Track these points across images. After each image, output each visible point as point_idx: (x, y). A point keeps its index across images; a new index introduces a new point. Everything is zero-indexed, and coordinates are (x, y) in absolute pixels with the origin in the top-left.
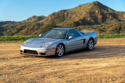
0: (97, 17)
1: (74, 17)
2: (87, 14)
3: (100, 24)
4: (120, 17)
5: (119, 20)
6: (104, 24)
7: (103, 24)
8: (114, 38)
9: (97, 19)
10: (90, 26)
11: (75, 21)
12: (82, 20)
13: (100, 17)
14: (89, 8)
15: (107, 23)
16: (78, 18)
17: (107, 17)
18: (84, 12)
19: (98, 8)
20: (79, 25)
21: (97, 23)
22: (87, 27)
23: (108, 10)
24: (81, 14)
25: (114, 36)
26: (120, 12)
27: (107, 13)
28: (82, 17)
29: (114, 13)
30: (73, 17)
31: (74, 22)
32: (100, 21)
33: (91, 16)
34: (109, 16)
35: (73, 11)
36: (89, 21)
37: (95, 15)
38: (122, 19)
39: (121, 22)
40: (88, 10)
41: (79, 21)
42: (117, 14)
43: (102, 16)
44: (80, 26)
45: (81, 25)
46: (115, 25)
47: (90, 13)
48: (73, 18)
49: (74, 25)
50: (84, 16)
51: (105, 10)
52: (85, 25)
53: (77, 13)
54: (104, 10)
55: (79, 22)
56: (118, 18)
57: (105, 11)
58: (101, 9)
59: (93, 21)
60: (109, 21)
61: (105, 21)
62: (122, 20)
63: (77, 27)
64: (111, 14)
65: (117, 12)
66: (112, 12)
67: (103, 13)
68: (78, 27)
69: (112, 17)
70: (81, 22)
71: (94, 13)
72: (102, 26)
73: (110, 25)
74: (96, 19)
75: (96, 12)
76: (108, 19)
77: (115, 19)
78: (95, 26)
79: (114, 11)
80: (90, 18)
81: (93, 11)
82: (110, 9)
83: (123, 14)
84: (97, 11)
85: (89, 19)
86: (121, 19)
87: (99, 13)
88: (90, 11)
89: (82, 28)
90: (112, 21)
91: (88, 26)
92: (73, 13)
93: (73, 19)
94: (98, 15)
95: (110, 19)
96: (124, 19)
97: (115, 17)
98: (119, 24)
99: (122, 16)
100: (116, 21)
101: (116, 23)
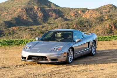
0: (37, 15)
1: (5, 15)
2: (23, 10)
3: (40, 24)
4: (66, 14)
5: (66, 20)
6: (46, 24)
7: (44, 25)
8: (101, 40)
9: (37, 17)
10: (27, 27)
11: (5, 20)
12: (15, 19)
13: (40, 14)
14: (25, 2)
15: (50, 23)
16: (10, 17)
17: (49, 15)
18: (19, 7)
19: (37, 3)
20: (12, 26)
21: (36, 23)
22: (23, 29)
23: (50, 6)
24: (15, 11)
25: (100, 39)
26: (66, 8)
27: (49, 9)
28: (15, 15)
29: (59, 10)
30: (3, 14)
31: (5, 22)
32: (40, 20)
33: (28, 14)
34: (53, 13)
35: (3, 7)
36: (26, 21)
37: (34, 13)
38: (69, 18)
39: (68, 22)
40: (23, 6)
41: (12, 20)
42: (63, 11)
43: (43, 14)
44: (14, 28)
45: (15, 26)
46: (61, 25)
47: (26, 10)
48: (3, 16)
49: (5, 25)
50: (18, 13)
51: (47, 5)
52: (20, 25)
53: (9, 10)
54: (45, 5)
55: (12, 22)
56: (64, 16)
57: (46, 7)
58: (41, 4)
59: (30, 20)
60: (52, 20)
61: (48, 20)
62: (69, 19)
63: (9, 29)
64: (55, 11)
65: (62, 8)
66: (56, 9)
67: (45, 10)
68: (11, 29)
69: (56, 14)
70: (14, 22)
71: (32, 9)
72: (43, 27)
73: (55, 26)
74: (34, 17)
75: (34, 8)
76: (50, 18)
77: (60, 18)
78: (35, 27)
79: (58, 6)
80: (27, 17)
81: (30, 7)
82: (53, 4)
83: (70, 11)
84: (36, 7)
85: (25, 18)
86: (67, 18)
87: (39, 10)
88: (26, 7)
89: (17, 30)
90: (56, 20)
91: (25, 27)
92: (3, 9)
93: (3, 18)
94: (37, 12)
95: (54, 18)
96: (71, 18)
97: (60, 15)
98: (67, 24)
99: (69, 14)
100: (62, 20)
101: (61, 22)
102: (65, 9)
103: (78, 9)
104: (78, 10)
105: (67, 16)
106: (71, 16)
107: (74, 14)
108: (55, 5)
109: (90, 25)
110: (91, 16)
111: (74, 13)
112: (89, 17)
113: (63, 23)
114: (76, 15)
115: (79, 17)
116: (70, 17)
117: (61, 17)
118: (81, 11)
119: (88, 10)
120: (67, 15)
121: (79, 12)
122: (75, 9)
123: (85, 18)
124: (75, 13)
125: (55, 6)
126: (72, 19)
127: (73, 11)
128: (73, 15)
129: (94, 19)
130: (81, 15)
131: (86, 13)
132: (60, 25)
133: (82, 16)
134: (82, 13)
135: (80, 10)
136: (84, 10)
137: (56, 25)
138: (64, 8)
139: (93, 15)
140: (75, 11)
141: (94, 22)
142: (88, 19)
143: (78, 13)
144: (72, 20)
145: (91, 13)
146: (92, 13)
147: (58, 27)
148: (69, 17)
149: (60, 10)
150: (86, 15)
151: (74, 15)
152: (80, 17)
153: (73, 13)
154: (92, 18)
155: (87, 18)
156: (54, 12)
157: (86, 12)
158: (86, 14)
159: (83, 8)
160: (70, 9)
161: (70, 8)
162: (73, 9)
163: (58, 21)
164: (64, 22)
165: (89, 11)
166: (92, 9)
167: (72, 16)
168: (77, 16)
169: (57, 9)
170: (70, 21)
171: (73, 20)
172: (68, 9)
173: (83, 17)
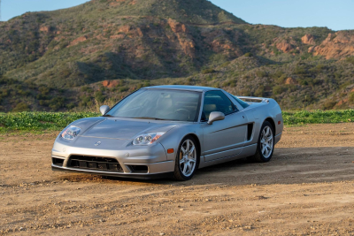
0: (174, 45)
1: (80, 44)
2: (133, 31)
3: (185, 74)
4: (263, 46)
5: (263, 62)
6: (202, 75)
7: (195, 75)
9: (175, 52)
13: (184, 44)
14: (142, 7)
15: (213, 71)
16: (94, 50)
17: (211, 46)
18: (122, 22)
19: (178, 10)
21: (173, 69)
23: (215, 20)
24: (109, 33)
27: (214, 30)
28: (111, 45)
29: (242, 31)
30: (75, 43)
32: (184, 60)
33: (147, 41)
34: (223, 42)
37: (166, 39)
38: (272, 56)
39: (268, 69)
40: (136, 18)
41: (100, 61)
42: (253, 35)
43: (194, 42)
46: (247, 77)
47: (145, 30)
51: (207, 17)
54: (199, 17)
55: (101, 65)
56: (258, 49)
57: (204, 21)
58: (188, 13)
59: (156, 61)
60: (221, 61)
61: (207, 61)
62: (272, 59)
64: (229, 34)
65: (252, 27)
66: (232, 28)
67: (199, 32)
68: (96, 86)
69: (234, 45)
71: (160, 28)
72: (192, 82)
73: (227, 80)
74: (167, 53)
75: (169, 26)
76: (216, 56)
77: (244, 57)
79: (239, 21)
80: (146, 50)
81: (157, 21)
82: (226, 13)
83: (277, 37)
84: (172, 23)
85: (139, 53)
86: (267, 56)
87: (181, 31)
88: (144, 21)
89: (114, 90)
90: (232, 62)
91: (138, 82)
94: (176, 38)
95: (226, 57)
96: (279, 56)
97: (244, 47)
98: (263, 76)
99: (273, 45)
100: (250, 62)
101: (249, 69)
102: (261, 28)
103: (299, 28)
104: (300, 32)
105: (267, 51)
106: (278, 52)
107: (287, 46)
108: (230, 15)
109: (336, 78)
110: (340, 51)
111: (288, 41)
112: (334, 55)
113: (252, 71)
114: (293, 47)
115: (302, 53)
116: (277, 55)
117: (247, 54)
118: (309, 38)
119: (330, 35)
120: (268, 47)
121: (304, 39)
122: (290, 30)
123: (321, 58)
124: (292, 42)
125: (230, 20)
126: (281, 59)
127: (286, 37)
128: (284, 48)
129: (349, 60)
130: (310, 48)
131: (324, 42)
132: (244, 78)
133: (312, 51)
134: (313, 43)
135: (306, 32)
136: (319, 34)
137: (233, 78)
138: (258, 26)
139: (346, 50)
140: (291, 35)
141: (347, 71)
142: (331, 61)
143: (300, 41)
144: (280, 64)
145: (339, 42)
146: (343, 42)
147: (238, 83)
148: (272, 53)
149: (247, 31)
150: (324, 49)
151: (287, 49)
152: (307, 54)
153: (284, 41)
154: (342, 59)
155: (328, 58)
156: (225, 36)
157: (324, 39)
158: (323, 46)
159: (315, 28)
160: (276, 31)
161: (275, 26)
162: (284, 29)
163: (238, 64)
164: (257, 69)
165: (332, 38)
166: (342, 31)
167: (282, 52)
168: (298, 52)
169: (234, 29)
170: (274, 66)
171: (284, 63)
172: (270, 30)
173: (316, 54)
